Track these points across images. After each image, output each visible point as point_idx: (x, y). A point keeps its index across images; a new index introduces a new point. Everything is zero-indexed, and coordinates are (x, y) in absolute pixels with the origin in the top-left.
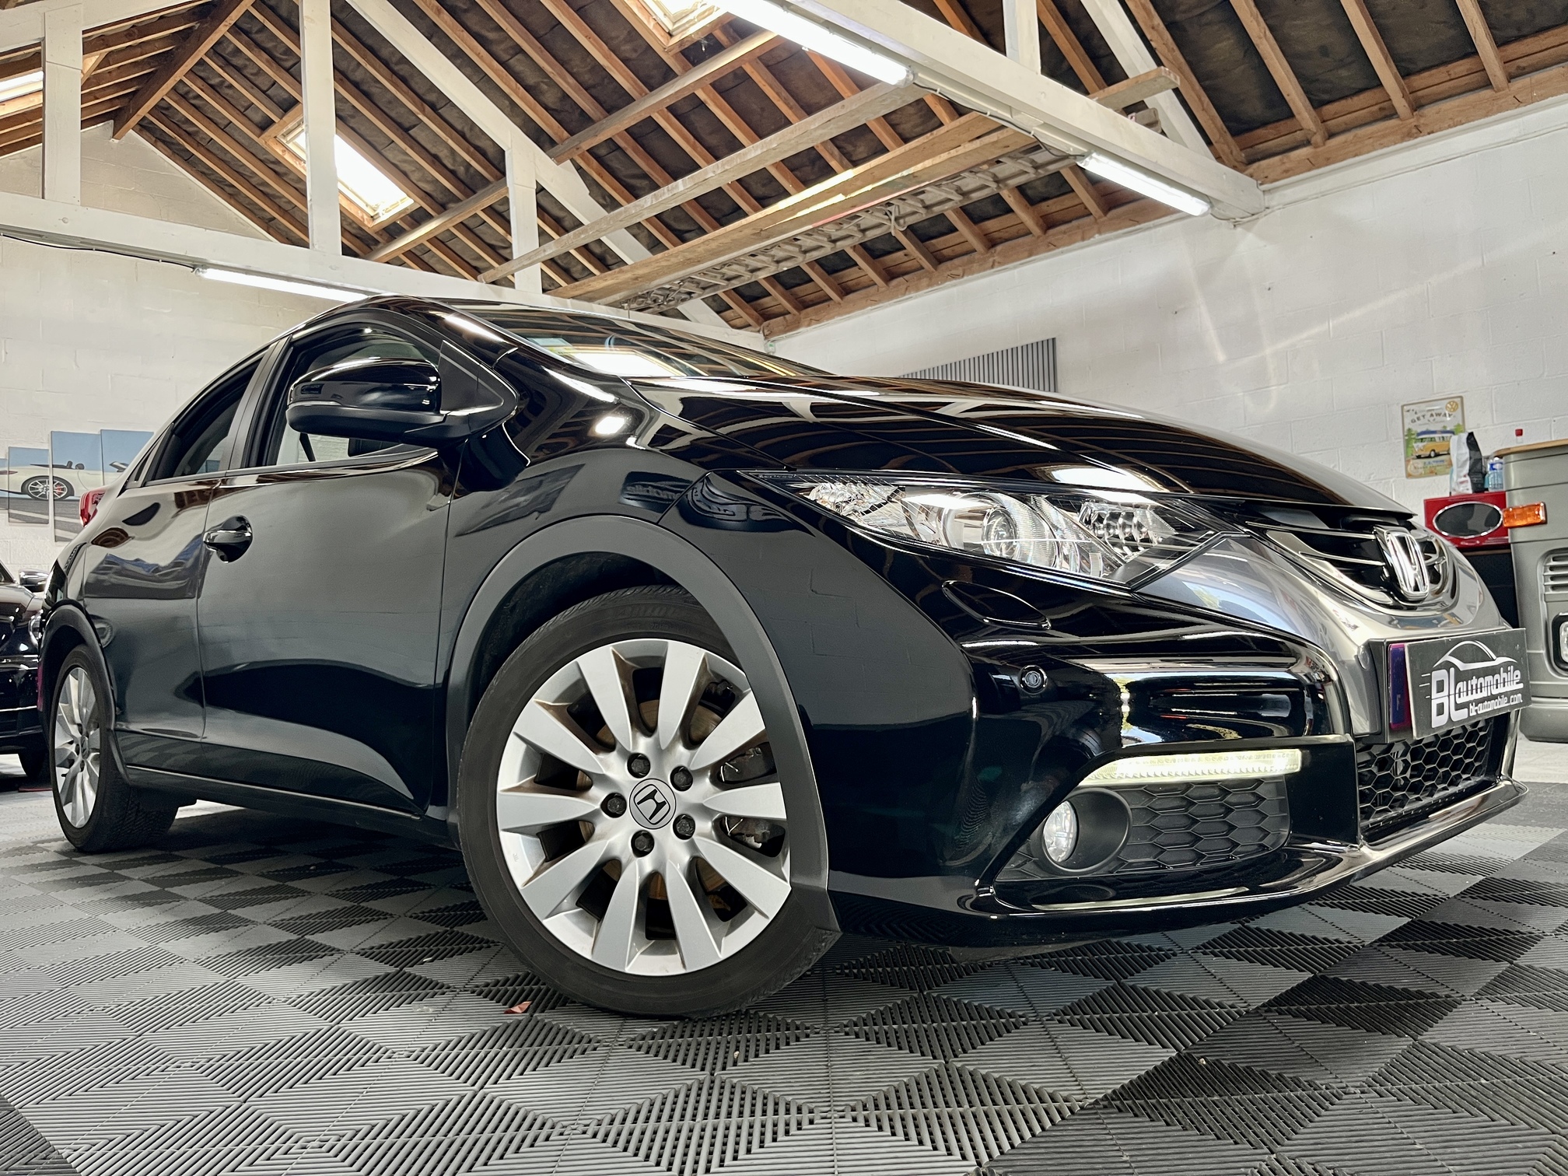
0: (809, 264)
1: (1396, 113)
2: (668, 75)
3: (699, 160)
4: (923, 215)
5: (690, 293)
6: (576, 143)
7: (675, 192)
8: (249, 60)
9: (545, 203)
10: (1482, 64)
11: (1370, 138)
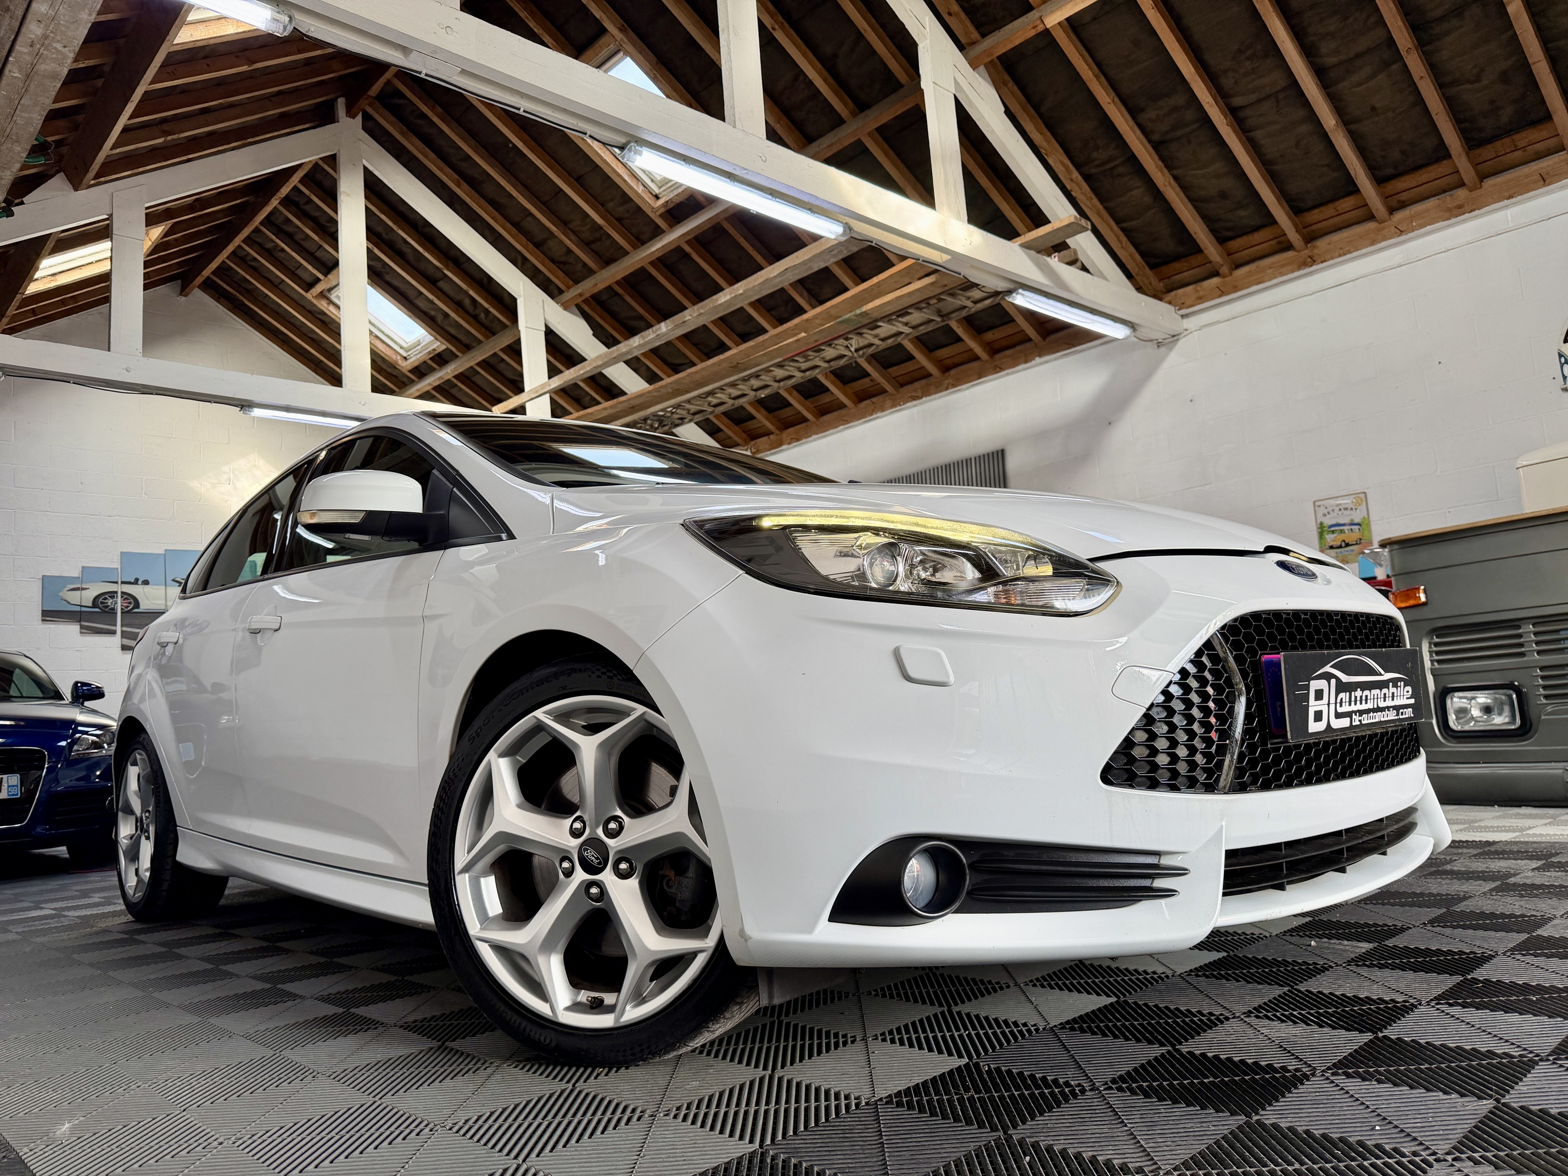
0: (786, 391)
1: (1292, 246)
2: (657, 232)
3: (685, 302)
4: (881, 346)
5: (682, 419)
6: (580, 291)
7: (659, 333)
8: (298, 227)
9: (553, 341)
10: (1364, 199)
11: (1270, 268)
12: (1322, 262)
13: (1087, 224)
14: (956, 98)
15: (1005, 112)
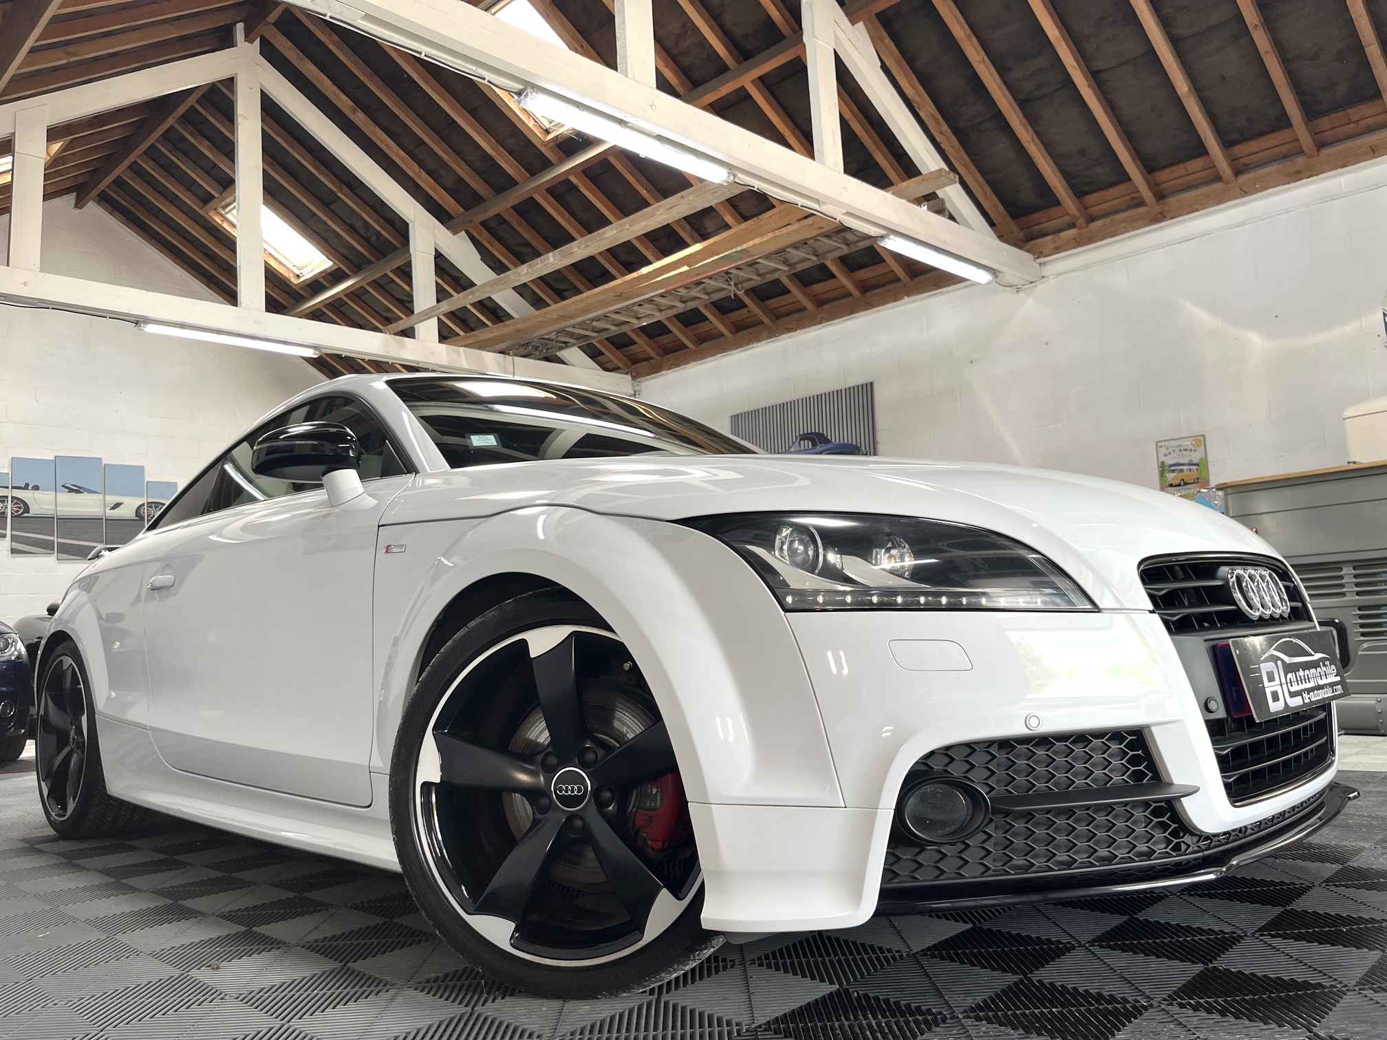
0: (669, 319)
1: (1144, 202)
2: (547, 164)
3: (574, 234)
4: (757, 281)
5: (565, 343)
6: (470, 217)
8: (193, 145)
9: (443, 266)
10: (1213, 162)
11: (1124, 222)
12: (1172, 218)
13: (955, 177)
14: (835, 51)
15: (881, 67)
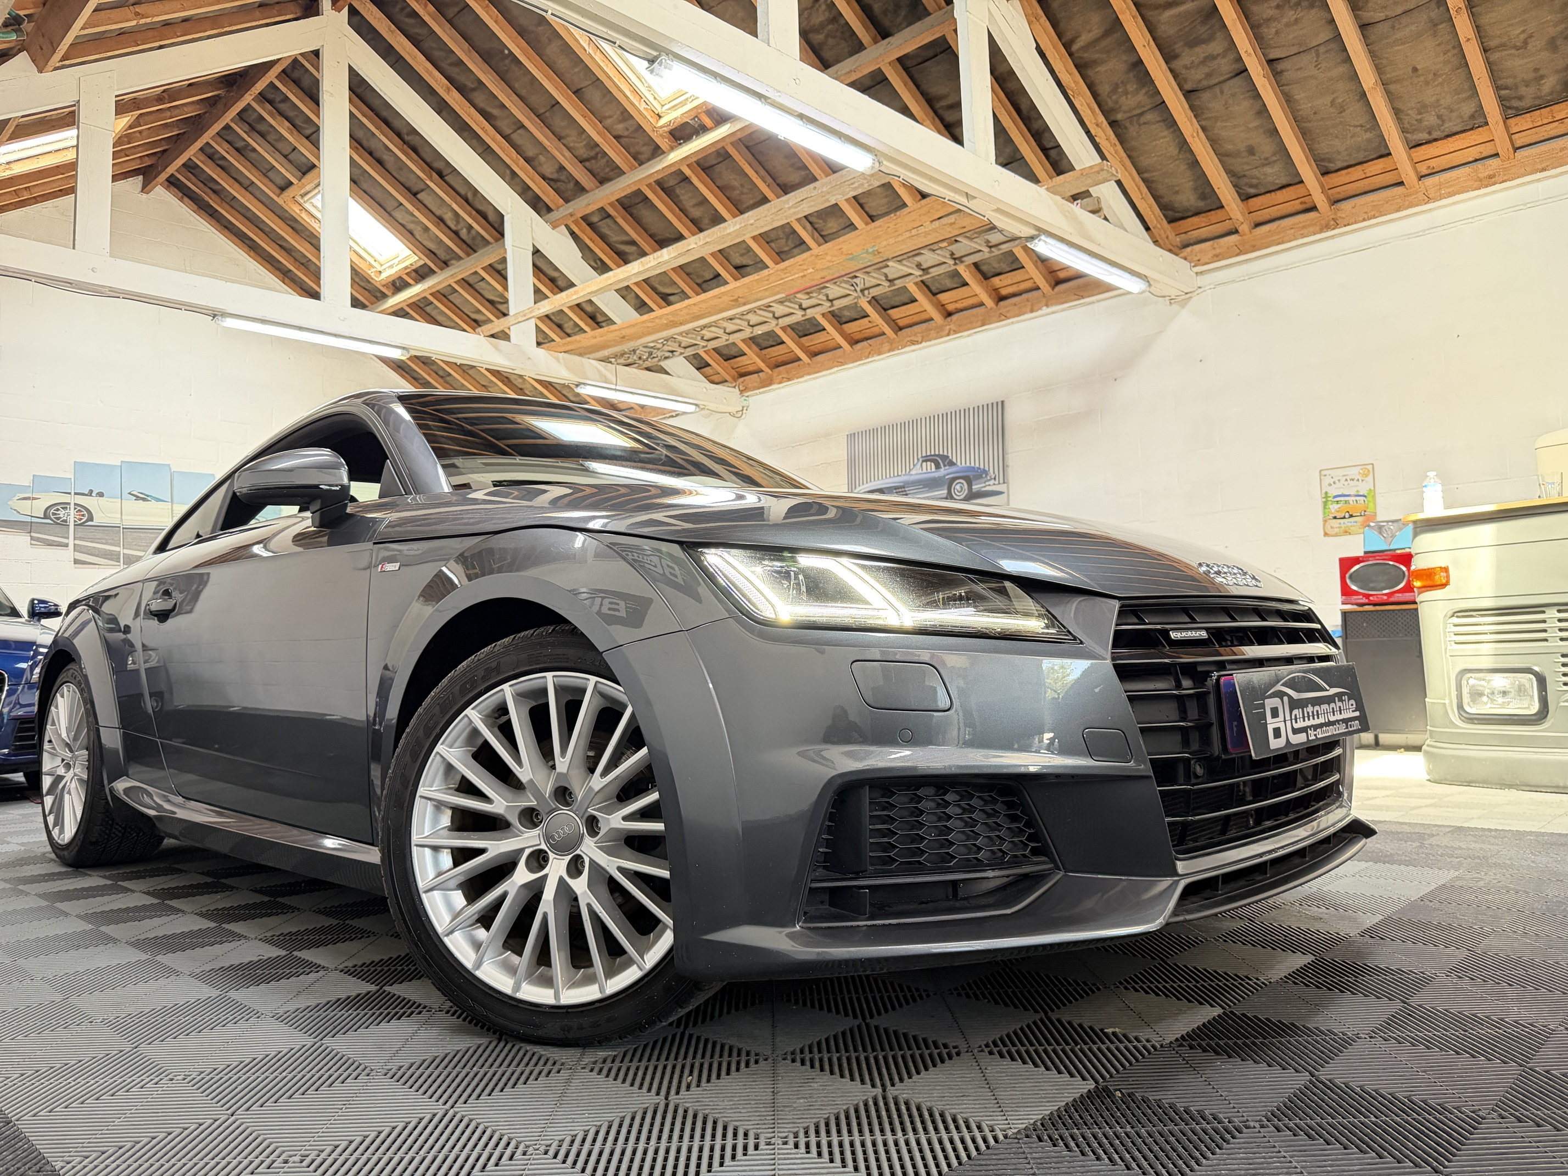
0: (783, 329)
1: (1316, 207)
2: (657, 151)
3: (684, 232)
4: (885, 288)
5: (672, 352)
6: (571, 210)
7: (660, 260)
8: (271, 126)
9: (540, 264)
11: (1290, 229)
12: (1344, 226)
14: (989, 32)
15: (1036, 49)
